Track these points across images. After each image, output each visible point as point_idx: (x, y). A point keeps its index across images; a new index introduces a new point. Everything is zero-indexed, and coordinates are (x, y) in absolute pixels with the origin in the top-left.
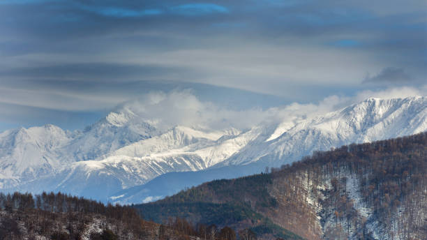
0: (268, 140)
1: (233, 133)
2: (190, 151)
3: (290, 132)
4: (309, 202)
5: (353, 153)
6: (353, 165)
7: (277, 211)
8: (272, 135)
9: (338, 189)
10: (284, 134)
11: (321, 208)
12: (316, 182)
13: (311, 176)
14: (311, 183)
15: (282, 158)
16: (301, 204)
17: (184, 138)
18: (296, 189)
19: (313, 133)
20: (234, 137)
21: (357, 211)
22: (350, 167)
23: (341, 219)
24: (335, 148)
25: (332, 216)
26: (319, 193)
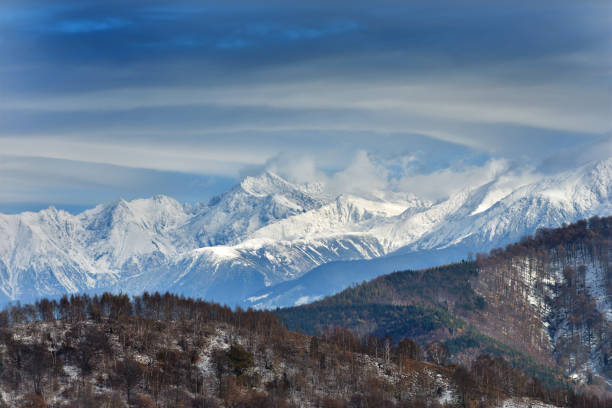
0: (474, 213)
1: (422, 204)
2: (361, 230)
3: (505, 202)
4: (532, 303)
5: (594, 230)
6: (595, 248)
7: (486, 315)
8: (480, 206)
9: (573, 283)
10: (497, 204)
11: (548, 311)
12: (542, 274)
13: (534, 264)
14: (534, 275)
15: (493, 238)
16: (521, 305)
17: (352, 212)
18: (513, 283)
19: (539, 202)
20: (425, 210)
21: (601, 315)
22: (591, 251)
23: (579, 325)
24: (569, 223)
25: (566, 323)
26: (546, 288)
